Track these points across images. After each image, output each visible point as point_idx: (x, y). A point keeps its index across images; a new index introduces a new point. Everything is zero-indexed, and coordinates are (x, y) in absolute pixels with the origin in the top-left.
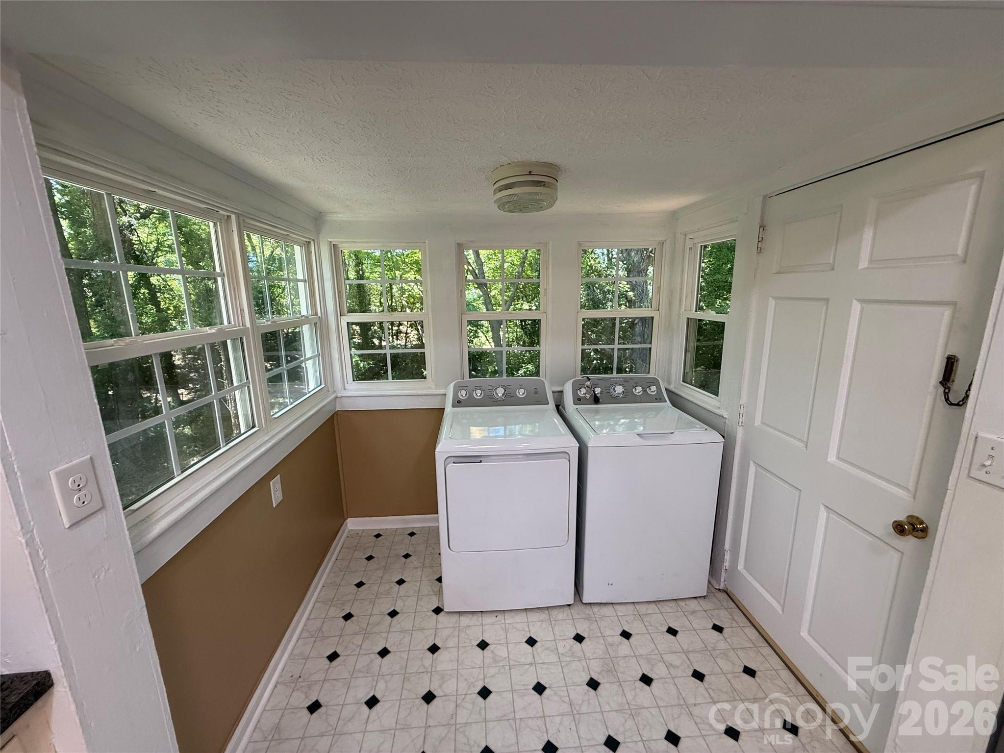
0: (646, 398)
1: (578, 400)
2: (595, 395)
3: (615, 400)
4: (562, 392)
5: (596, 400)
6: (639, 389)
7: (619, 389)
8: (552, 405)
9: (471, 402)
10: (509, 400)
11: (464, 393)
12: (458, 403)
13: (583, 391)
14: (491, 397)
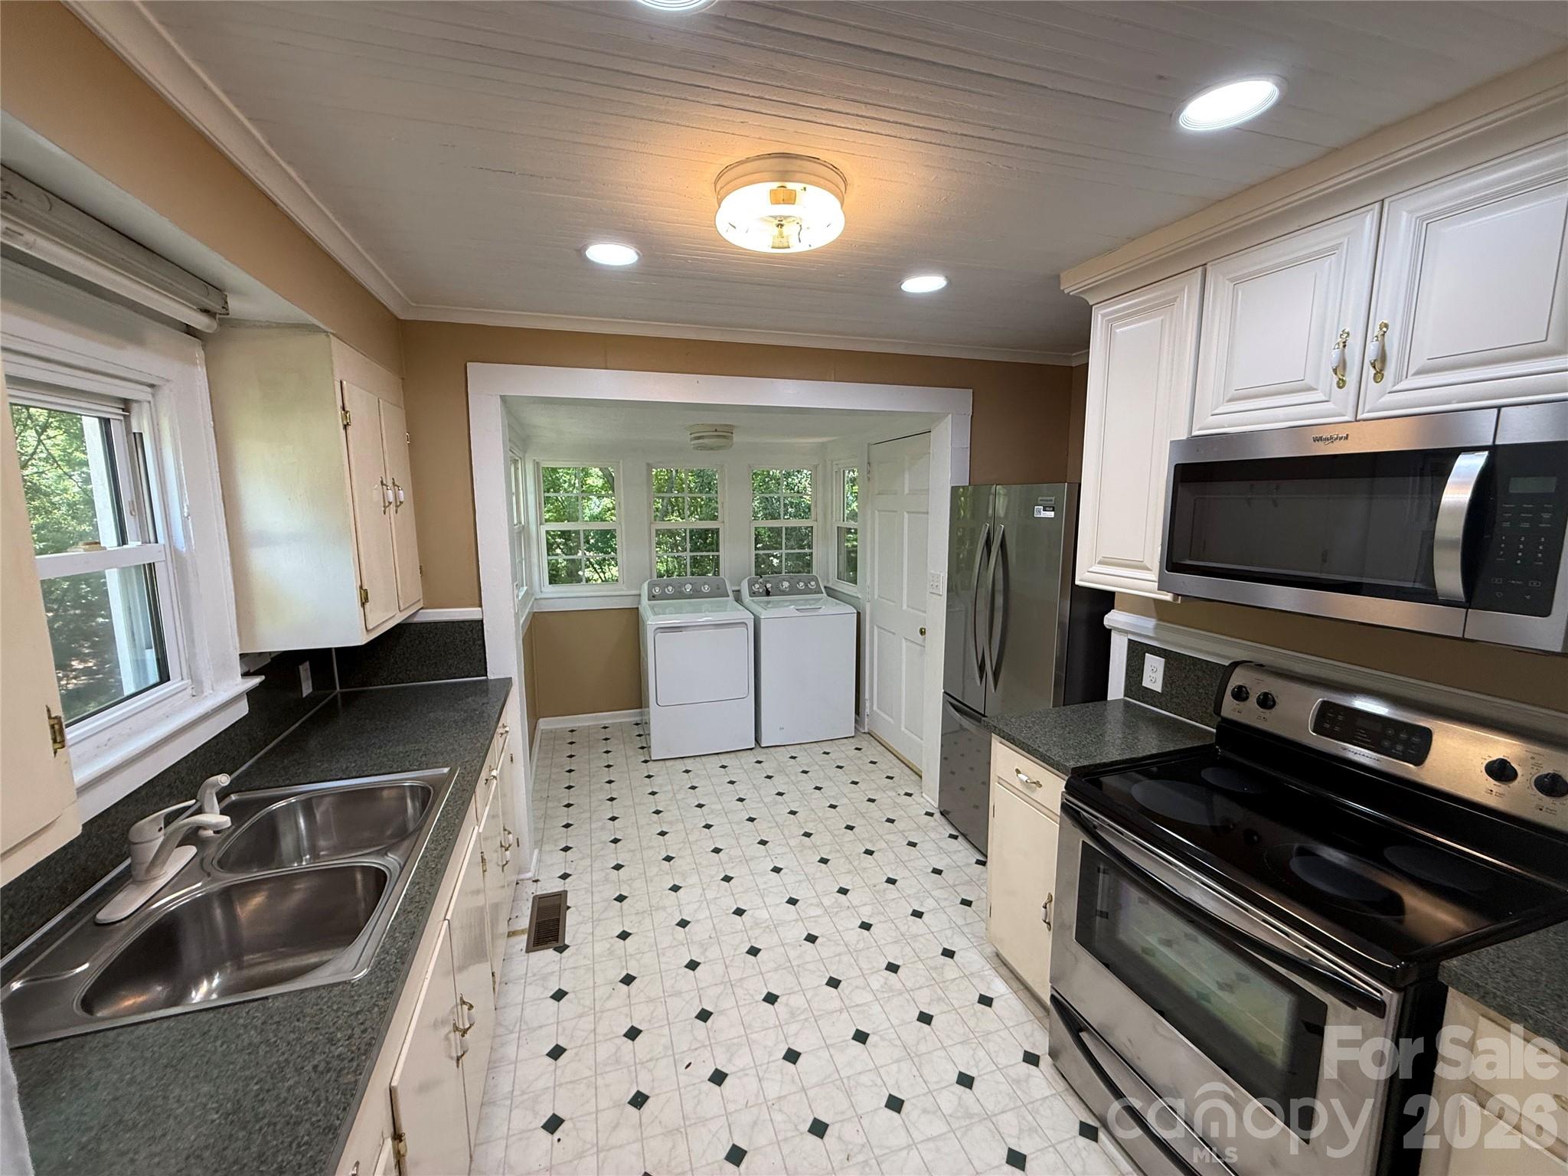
0: (807, 591)
1: (753, 594)
2: (767, 590)
3: (783, 593)
4: (739, 591)
5: (768, 593)
6: (802, 584)
7: (786, 584)
8: (731, 597)
9: (664, 597)
10: (697, 594)
11: (657, 590)
12: (652, 597)
13: (757, 586)
14: (681, 592)
